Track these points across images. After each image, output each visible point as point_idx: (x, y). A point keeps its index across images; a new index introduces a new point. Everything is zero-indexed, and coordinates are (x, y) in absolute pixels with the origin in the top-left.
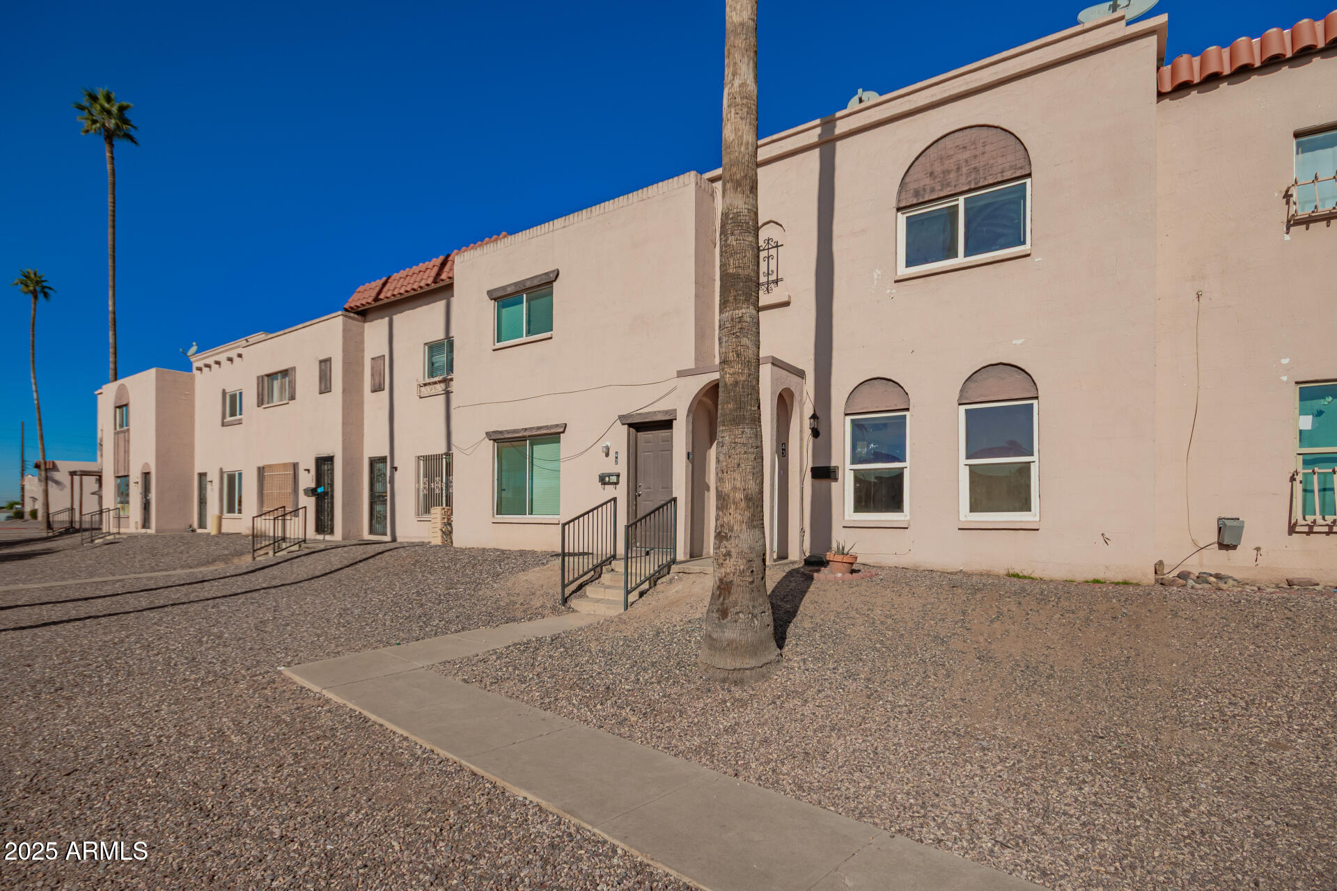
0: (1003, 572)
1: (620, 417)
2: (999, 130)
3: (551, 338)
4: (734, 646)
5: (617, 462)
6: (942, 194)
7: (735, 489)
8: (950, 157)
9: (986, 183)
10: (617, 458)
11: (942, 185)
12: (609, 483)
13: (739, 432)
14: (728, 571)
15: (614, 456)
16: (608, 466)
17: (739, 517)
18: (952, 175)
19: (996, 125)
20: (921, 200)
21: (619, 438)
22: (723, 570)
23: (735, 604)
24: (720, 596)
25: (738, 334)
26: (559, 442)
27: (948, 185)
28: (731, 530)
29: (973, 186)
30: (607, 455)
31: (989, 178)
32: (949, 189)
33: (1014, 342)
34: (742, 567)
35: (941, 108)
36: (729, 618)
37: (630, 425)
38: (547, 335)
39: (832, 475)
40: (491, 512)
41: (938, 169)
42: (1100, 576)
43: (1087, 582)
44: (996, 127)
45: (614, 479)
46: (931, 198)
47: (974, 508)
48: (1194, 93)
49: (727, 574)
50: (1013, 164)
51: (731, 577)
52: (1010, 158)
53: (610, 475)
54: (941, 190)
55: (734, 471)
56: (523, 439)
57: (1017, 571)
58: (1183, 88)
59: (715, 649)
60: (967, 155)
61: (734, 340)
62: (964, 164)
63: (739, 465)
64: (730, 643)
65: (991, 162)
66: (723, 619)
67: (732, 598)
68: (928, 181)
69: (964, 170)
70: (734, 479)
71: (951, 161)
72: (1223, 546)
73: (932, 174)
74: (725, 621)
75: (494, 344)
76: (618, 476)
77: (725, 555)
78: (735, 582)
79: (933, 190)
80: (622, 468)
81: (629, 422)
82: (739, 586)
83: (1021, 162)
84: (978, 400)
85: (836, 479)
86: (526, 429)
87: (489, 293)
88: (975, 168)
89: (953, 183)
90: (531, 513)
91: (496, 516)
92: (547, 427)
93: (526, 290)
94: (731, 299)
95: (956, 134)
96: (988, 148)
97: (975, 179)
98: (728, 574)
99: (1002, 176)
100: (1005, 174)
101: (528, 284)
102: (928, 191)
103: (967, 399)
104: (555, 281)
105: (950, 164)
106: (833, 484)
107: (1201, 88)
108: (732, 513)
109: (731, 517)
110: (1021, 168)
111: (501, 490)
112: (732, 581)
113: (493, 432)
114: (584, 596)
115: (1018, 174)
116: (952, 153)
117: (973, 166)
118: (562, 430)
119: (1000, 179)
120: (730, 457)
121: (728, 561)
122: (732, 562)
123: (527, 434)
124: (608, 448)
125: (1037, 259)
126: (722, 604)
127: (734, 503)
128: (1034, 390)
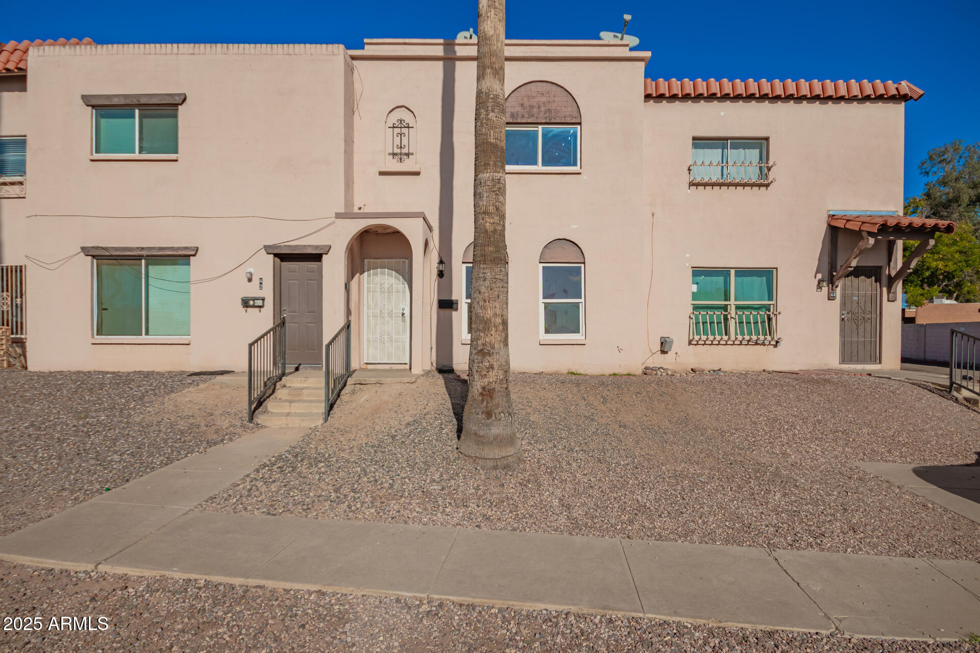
0: (565, 372)
1: (266, 247)
2: (563, 90)
3: (176, 161)
4: (499, 439)
5: (261, 288)
6: (529, 121)
7: (495, 315)
8: (533, 97)
9: (555, 121)
10: (261, 283)
11: (529, 115)
12: (254, 306)
13: (497, 270)
14: (491, 380)
15: (258, 281)
16: (252, 291)
17: (499, 337)
18: (535, 110)
19: (562, 85)
20: (515, 121)
21: (265, 266)
22: (486, 380)
23: (498, 406)
24: (483, 400)
25: (498, 192)
26: (189, 264)
27: (533, 116)
28: (493, 348)
29: (548, 121)
30: (250, 280)
31: (557, 118)
32: (533, 118)
33: (572, 226)
34: (501, 377)
35: (529, 63)
36: (494, 418)
37: (276, 255)
38: (173, 156)
39: (454, 306)
40: (90, 332)
41: (526, 103)
42: (617, 371)
43: (610, 375)
44: (561, 87)
45: (259, 303)
46: (522, 121)
47: (547, 331)
48: (664, 102)
49: (489, 383)
50: (571, 113)
51: (493, 385)
52: (569, 109)
53: (254, 299)
54: (528, 118)
55: (495, 301)
56: (140, 258)
57: (574, 371)
58: (661, 97)
59: (483, 443)
60: (544, 99)
61: (494, 196)
62: (542, 105)
63: (498, 296)
64: (496, 438)
65: (559, 108)
66: (488, 419)
67: (495, 402)
68: (519, 109)
69: (543, 109)
70: (495, 307)
71: (535, 100)
72: (663, 352)
73: (522, 105)
74: (490, 420)
75: (92, 154)
76: (263, 300)
77: (488, 368)
78: (496, 389)
79: (523, 116)
80: (268, 292)
81: (276, 252)
82: (499, 391)
83: (575, 114)
84: (551, 261)
85: (456, 309)
86: (143, 249)
87: (84, 97)
88: (549, 110)
89: (535, 116)
90: (147, 333)
91: (96, 337)
92: (172, 249)
93: (139, 106)
94: (492, 163)
95: (538, 83)
96: (556, 99)
97: (549, 117)
98: (491, 383)
99: (565, 120)
100: (566, 119)
101: (143, 101)
102: (520, 116)
103: (544, 259)
104: (181, 104)
105: (534, 102)
106: (454, 313)
107: (669, 100)
108: (493, 334)
109: (493, 337)
110: (575, 118)
111: (102, 309)
112: (494, 388)
113: (93, 247)
114: (266, 412)
115: (573, 121)
116: (535, 95)
117: (548, 108)
118: (193, 253)
119: (564, 121)
120: (491, 289)
121: (490, 373)
122: (494, 374)
123: (144, 253)
124: (251, 274)
125: (584, 177)
126: (487, 407)
127: (495, 326)
128: (582, 258)
